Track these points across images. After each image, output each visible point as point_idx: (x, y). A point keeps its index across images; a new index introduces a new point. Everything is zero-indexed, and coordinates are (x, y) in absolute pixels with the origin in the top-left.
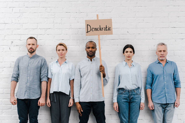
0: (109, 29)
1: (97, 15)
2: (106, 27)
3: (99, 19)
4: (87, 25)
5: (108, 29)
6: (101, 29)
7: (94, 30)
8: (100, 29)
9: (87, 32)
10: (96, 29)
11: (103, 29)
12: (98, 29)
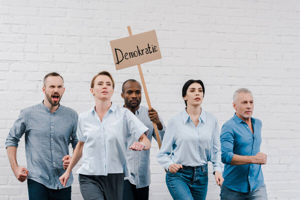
0: (154, 50)
1: (129, 28)
2: (149, 48)
3: (133, 34)
4: (116, 49)
5: (152, 50)
6: (141, 52)
7: (128, 56)
8: (139, 52)
9: (118, 63)
10: (132, 55)
11: (144, 52)
12: (135, 52)
